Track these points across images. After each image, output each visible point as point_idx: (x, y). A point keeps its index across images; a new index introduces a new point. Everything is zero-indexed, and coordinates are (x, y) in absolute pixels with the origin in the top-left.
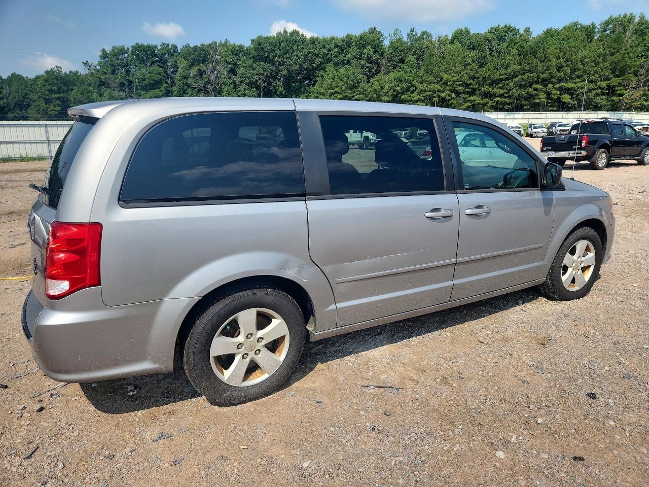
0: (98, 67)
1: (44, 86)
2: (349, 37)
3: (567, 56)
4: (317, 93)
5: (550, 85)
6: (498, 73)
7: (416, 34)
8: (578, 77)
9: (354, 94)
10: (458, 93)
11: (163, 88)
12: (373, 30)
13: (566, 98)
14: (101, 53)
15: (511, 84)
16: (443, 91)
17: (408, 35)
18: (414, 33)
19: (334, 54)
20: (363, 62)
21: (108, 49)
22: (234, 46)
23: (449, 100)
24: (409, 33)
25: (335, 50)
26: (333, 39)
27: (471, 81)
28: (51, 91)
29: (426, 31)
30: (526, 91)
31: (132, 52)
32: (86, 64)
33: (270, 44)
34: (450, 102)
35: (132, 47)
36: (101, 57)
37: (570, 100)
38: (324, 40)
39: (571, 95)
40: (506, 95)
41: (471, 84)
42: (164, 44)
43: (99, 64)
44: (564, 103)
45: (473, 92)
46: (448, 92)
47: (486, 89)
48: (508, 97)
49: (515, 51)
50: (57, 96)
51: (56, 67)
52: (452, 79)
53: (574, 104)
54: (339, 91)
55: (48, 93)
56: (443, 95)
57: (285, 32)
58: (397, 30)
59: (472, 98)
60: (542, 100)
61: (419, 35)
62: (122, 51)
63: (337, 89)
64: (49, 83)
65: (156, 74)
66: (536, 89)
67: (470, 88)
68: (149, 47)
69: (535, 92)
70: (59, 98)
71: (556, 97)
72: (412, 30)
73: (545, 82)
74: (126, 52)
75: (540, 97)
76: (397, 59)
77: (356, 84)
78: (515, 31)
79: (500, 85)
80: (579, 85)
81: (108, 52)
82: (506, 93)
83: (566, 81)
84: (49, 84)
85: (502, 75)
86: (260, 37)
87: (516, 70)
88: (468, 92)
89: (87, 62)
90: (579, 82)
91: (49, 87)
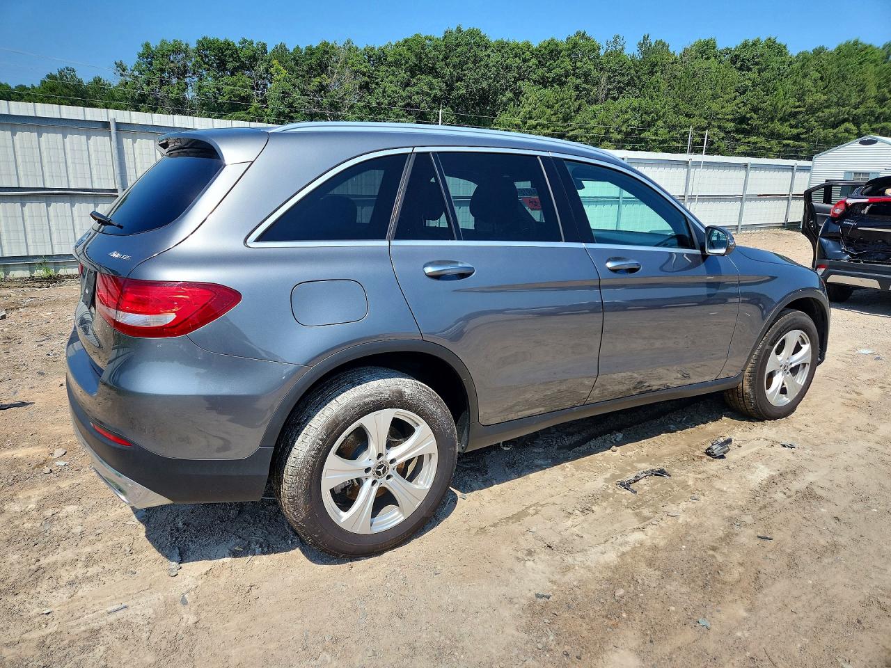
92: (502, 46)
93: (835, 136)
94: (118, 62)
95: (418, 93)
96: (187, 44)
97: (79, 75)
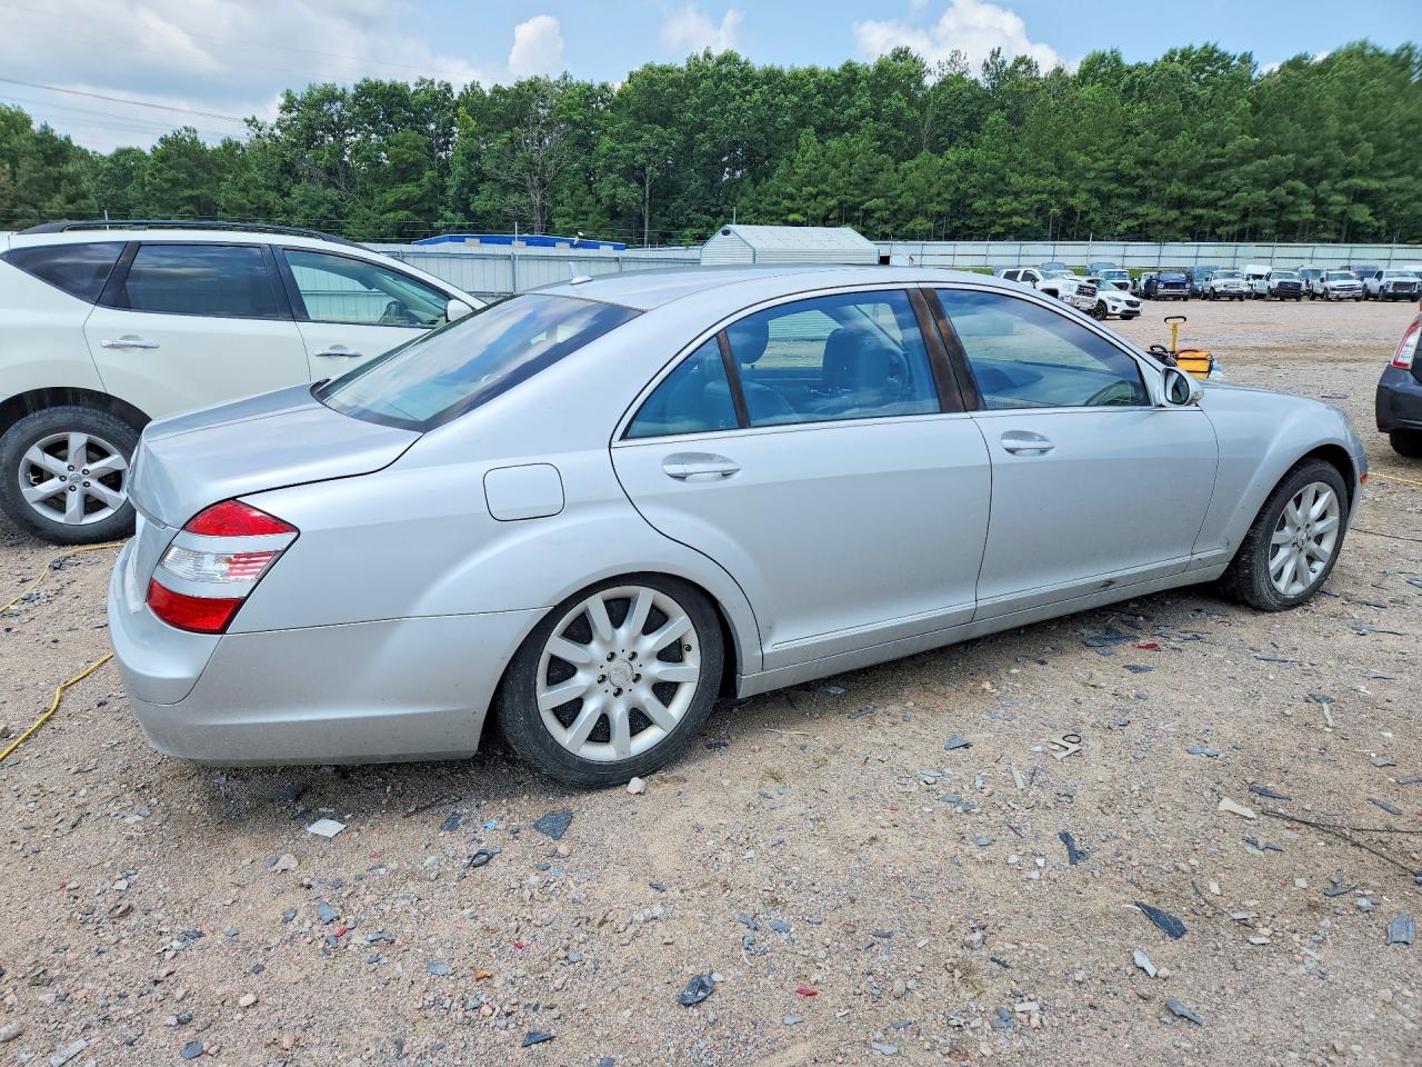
0: (277, 132)
1: (160, 171)
2: (850, 68)
3: (1369, 116)
4: (778, 196)
5: (1325, 184)
6: (1204, 151)
7: (1004, 63)
8: (1390, 165)
9: (865, 197)
10: (1105, 198)
11: (425, 179)
12: (901, 55)
13: (1362, 213)
14: (282, 101)
15: (1235, 179)
16: (1073, 194)
17: (986, 66)
18: (999, 59)
19: (816, 107)
20: (883, 126)
21: (299, 92)
22: (590, 88)
23: (1084, 213)
24: (988, 60)
25: (820, 98)
26: (813, 73)
27: (1140, 171)
28: (175, 183)
29: (1025, 57)
30: (1272, 193)
31: (356, 98)
32: (251, 122)
33: (674, 83)
34: (1086, 219)
35: (357, 87)
36: (284, 108)
37: (1370, 218)
38: (795, 76)
39: (1373, 205)
40: (1222, 203)
41: (1139, 177)
42: (423, 81)
43: (278, 125)
44: (1357, 224)
45: (1142, 196)
46: (1084, 196)
47: (1175, 188)
48: (1224, 207)
49: (1244, 104)
50: (188, 192)
51: (186, 128)
52: (1096, 165)
53: (1379, 228)
54: (828, 189)
55: (167, 186)
56: (1072, 201)
57: (708, 56)
58: (957, 53)
59: (1140, 210)
60: (1306, 216)
61: (1009, 65)
62: (330, 96)
63: (823, 187)
64: (171, 163)
65: (409, 148)
66: (1292, 192)
67: (1137, 187)
68: (396, 88)
69: (1291, 198)
70: (191, 199)
71: (1338, 210)
72: (995, 54)
73: (1312, 177)
74: (341, 98)
75: (1301, 208)
76: (959, 119)
77: (870, 176)
78: (1224, 60)
79: (1208, 180)
80: (1394, 183)
81: (299, 98)
82: (1220, 199)
83: (1362, 173)
84: (171, 167)
85: (1213, 157)
86: (650, 68)
87: (1246, 147)
88: (1130, 196)
89: (254, 118)
90: (1391, 177)
91: (170, 174)
92: (772, 76)
93: (1272, 200)
94: (250, 118)
95: (643, 150)
96: (344, 90)
97: (201, 139)
